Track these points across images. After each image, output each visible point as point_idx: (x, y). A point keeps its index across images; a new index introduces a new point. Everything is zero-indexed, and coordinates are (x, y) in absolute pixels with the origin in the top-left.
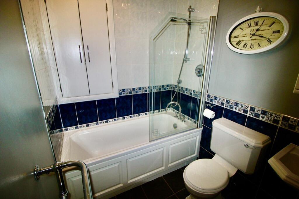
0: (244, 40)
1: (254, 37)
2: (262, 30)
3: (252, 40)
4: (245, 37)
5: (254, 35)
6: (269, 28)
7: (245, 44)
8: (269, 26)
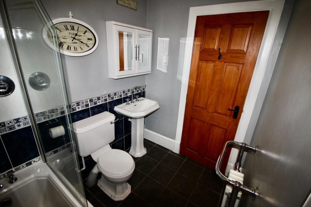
0: (66, 42)
1: (75, 41)
2: (79, 36)
3: (73, 43)
4: (66, 39)
5: (74, 38)
6: (83, 35)
7: (68, 46)
8: (84, 33)
